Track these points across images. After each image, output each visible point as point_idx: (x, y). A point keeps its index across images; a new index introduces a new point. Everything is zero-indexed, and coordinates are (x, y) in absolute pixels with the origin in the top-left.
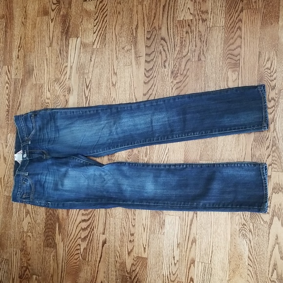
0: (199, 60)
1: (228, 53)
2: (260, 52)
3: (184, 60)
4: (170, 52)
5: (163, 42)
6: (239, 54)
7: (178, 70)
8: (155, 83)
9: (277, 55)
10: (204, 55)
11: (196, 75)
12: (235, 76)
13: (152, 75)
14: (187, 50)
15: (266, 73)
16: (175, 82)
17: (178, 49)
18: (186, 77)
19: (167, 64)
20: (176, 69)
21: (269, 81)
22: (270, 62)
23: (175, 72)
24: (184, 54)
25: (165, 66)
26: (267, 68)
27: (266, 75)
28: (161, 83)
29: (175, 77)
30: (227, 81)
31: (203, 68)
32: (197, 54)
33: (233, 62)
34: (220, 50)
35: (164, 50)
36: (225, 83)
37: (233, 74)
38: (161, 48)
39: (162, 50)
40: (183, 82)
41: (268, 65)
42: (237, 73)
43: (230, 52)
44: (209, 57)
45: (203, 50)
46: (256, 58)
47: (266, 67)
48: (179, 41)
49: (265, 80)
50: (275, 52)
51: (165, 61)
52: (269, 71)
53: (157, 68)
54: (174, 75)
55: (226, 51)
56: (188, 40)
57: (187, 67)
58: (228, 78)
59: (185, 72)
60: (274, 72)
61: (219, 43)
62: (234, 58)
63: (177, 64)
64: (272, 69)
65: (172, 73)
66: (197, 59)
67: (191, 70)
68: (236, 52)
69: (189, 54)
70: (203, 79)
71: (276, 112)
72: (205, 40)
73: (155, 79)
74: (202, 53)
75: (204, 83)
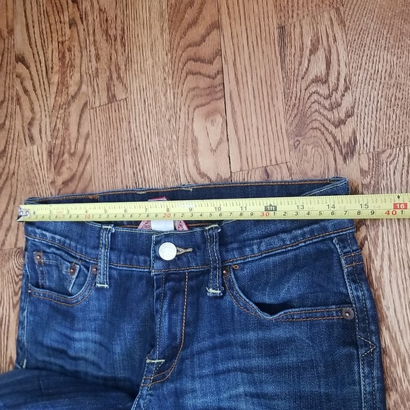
0: (112, 98)
1: (185, 55)
2: (282, 28)
3: (74, 109)
4: (39, 92)
5: (20, 68)
6: (218, 53)
7: (63, 144)
8: (13, 194)
9: (342, 23)
10: (122, 81)
11: (109, 150)
12: (215, 131)
13: (7, 170)
14: (77, 76)
15: (315, 97)
16: (60, 180)
17: (55, 78)
18: (84, 161)
19: (35, 131)
20: (59, 142)
21: (331, 128)
22: (321, 54)
23: (57, 151)
24: (72, 90)
25: (31, 138)
26: (317, 80)
27: (316, 106)
28: (28, 189)
29: (58, 168)
30: (195, 152)
31: (125, 124)
32: (102, 81)
33: (203, 82)
34: (162, 55)
35: (26, 91)
36: (191, 161)
37: (209, 125)
38: (19, 87)
39: (21, 92)
40: (77, 177)
41: (318, 68)
42: (219, 119)
43: (191, 52)
44: (135, 86)
45: (117, 65)
46: (272, 51)
47: (311, 76)
48: (56, 54)
49: (316, 124)
50: (333, 12)
51: (30, 124)
52: (324, 90)
53: (15, 147)
54: (54, 160)
55: (180, 52)
56: (76, 44)
57: (84, 131)
58: (195, 141)
59: (80, 146)
60: (341, 87)
61: (156, 31)
62: (203, 71)
63: (59, 125)
64: (332, 79)
65: (50, 153)
66: (104, 100)
67: (93, 137)
68: (206, 50)
69: (84, 88)
70: (128, 158)
71: (375, 245)
72: (119, 32)
73: (14, 180)
74: (115, 76)
75: (131, 173)
